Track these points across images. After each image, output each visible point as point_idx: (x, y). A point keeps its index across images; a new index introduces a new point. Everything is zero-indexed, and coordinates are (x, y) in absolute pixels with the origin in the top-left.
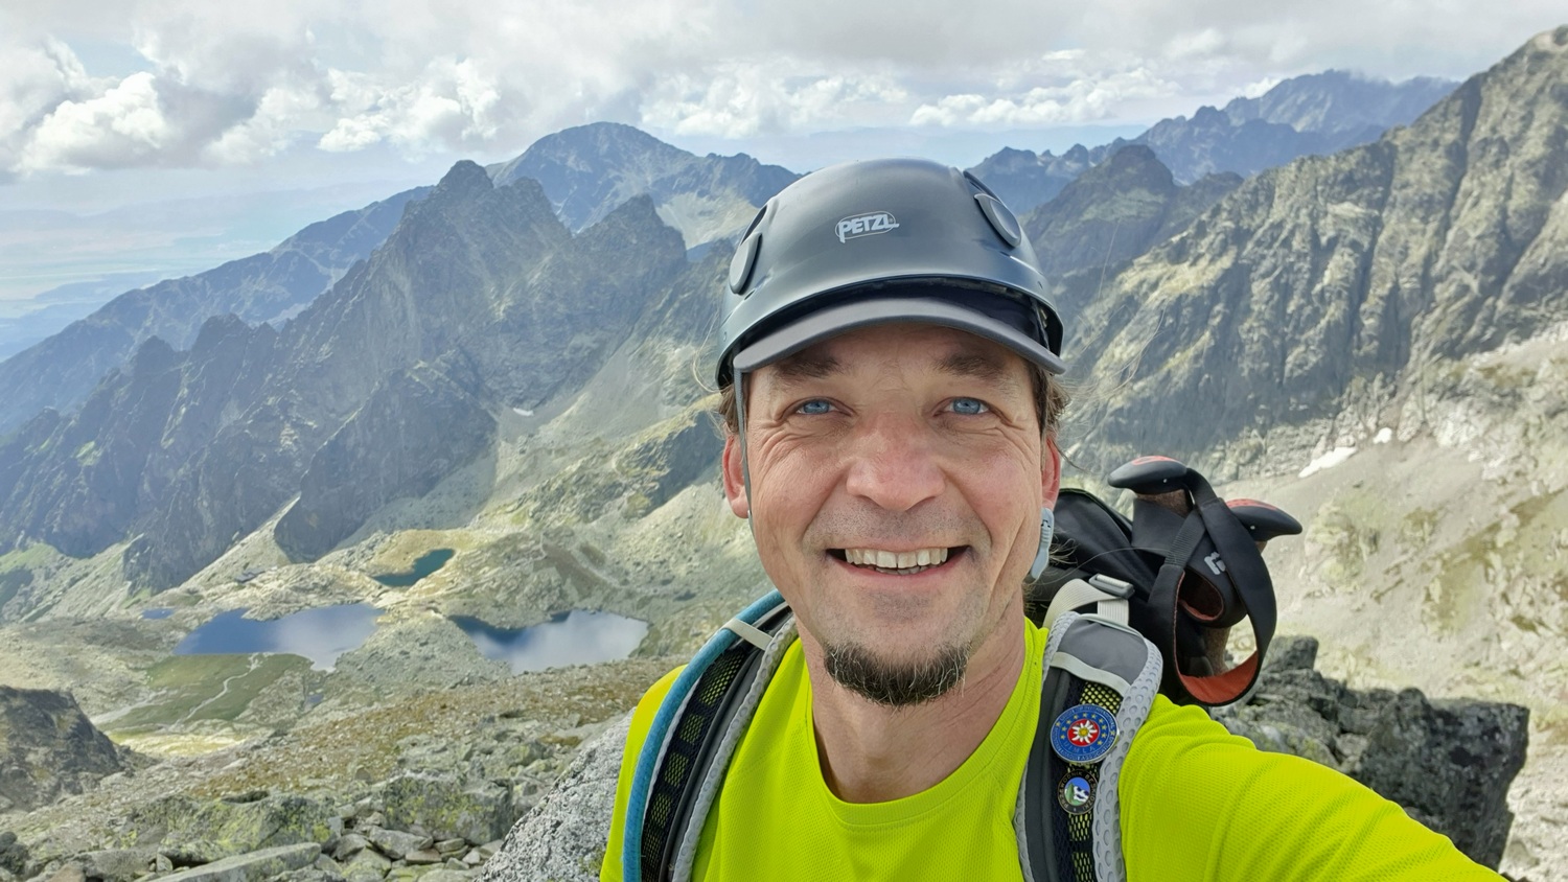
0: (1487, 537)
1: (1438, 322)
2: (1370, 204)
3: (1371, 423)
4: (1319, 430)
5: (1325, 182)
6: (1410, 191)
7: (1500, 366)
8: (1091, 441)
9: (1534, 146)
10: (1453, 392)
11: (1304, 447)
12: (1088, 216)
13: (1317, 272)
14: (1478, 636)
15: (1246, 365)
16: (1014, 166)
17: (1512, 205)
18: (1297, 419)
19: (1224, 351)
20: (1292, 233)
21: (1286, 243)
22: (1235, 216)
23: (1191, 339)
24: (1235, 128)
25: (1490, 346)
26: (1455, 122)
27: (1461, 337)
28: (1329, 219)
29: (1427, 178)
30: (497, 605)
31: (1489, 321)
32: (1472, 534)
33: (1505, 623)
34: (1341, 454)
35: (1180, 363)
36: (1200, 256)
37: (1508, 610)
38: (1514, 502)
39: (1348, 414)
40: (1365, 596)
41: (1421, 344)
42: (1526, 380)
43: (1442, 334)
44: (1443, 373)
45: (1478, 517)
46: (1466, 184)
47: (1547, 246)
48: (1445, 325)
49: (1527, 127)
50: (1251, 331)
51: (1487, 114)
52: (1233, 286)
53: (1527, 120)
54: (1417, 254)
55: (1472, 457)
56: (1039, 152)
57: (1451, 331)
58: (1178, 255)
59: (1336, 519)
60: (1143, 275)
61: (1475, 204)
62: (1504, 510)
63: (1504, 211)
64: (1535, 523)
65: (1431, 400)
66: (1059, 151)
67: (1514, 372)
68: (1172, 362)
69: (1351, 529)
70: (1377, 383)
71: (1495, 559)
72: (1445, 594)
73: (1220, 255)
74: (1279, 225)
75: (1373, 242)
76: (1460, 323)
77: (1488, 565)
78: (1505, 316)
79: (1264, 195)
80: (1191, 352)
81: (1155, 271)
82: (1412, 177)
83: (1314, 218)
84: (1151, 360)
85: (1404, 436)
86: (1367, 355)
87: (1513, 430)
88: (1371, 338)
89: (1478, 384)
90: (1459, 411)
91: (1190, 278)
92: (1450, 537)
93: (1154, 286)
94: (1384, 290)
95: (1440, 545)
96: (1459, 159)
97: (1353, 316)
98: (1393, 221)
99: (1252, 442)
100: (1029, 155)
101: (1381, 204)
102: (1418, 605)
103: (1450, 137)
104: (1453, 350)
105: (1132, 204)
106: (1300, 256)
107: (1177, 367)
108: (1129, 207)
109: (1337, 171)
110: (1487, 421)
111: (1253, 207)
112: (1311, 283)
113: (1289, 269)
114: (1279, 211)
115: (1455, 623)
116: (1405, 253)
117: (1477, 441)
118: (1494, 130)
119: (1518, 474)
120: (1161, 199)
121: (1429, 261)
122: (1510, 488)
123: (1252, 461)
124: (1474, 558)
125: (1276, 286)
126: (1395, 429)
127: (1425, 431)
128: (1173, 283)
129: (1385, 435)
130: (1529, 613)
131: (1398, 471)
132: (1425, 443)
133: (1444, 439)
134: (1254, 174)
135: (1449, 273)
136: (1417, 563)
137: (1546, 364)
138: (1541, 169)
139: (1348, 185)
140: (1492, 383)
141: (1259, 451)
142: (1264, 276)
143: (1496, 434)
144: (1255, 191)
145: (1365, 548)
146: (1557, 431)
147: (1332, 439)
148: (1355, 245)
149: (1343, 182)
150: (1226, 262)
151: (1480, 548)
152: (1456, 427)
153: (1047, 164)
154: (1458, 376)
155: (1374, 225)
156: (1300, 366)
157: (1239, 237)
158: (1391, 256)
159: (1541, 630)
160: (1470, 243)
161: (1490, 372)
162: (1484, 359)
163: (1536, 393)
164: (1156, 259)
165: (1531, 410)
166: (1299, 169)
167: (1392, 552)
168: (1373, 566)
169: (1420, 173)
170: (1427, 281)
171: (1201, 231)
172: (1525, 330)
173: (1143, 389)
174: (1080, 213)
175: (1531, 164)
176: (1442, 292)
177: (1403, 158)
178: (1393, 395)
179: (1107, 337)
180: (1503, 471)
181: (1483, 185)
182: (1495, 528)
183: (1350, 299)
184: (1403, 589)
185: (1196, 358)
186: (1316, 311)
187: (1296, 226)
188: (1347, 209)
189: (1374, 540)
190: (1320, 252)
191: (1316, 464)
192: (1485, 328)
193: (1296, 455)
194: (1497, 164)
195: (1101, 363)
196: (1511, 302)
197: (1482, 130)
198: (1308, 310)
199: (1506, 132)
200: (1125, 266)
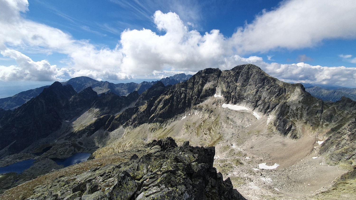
0: (201, 125)
1: (193, 101)
2: (185, 88)
3: (188, 113)
4: (183, 114)
5: (181, 86)
6: (189, 87)
7: (200, 106)
8: (157, 118)
9: (200, 82)
10: (196, 109)
11: (181, 116)
12: (155, 90)
13: (181, 96)
14: (201, 136)
15: (174, 107)
16: (145, 83)
17: (199, 88)
18: (180, 113)
19: (172, 105)
20: (178, 92)
21: (177, 93)
22: (171, 90)
23: (168, 104)
24: (171, 80)
25: (199, 104)
26: (193, 80)
27: (196, 103)
28: (182, 90)
29: (191, 85)
30: (61, 155)
31: (198, 101)
32: (199, 125)
33: (204, 134)
34: (185, 117)
35: (167, 107)
36: (168, 94)
37: (204, 133)
38: (203, 120)
39: (186, 112)
40: (189, 133)
41: (192, 104)
42: (202, 107)
43: (194, 103)
44: (195, 107)
45: (200, 123)
46: (195, 86)
47: (203, 92)
48: (194, 102)
49: (199, 80)
50: (175, 103)
51: (196, 79)
52: (172, 98)
53: (200, 79)
54: (191, 94)
55: (198, 116)
56: (148, 82)
57: (195, 102)
58: (166, 94)
59: (186, 125)
60: (162, 97)
61: (196, 88)
62: (202, 122)
63: (198, 89)
64: (205, 123)
65: (194, 110)
66: (151, 82)
67: (201, 106)
68: (166, 107)
69: (187, 125)
70: (188, 108)
71: (202, 127)
72: (197, 132)
73: (170, 94)
74: (176, 91)
75: (186, 93)
76: (196, 101)
77: (201, 128)
78: (200, 100)
79: (174, 87)
80: (168, 106)
81: (163, 96)
82: (189, 85)
83: (180, 90)
84: (163, 107)
85: (191, 114)
86: (187, 105)
87: (202, 113)
88: (187, 103)
89: (198, 108)
90: (196, 111)
91: (167, 97)
92: (197, 125)
93: (163, 98)
94: (188, 98)
95: (196, 126)
96: (194, 84)
97: (185, 101)
98: (188, 91)
99: (176, 116)
100: (147, 82)
101: (187, 88)
102: (195, 134)
103: (192, 81)
104: (195, 104)
105: (160, 88)
106: (179, 94)
107: (167, 108)
108: (160, 89)
109: (182, 85)
110: (199, 112)
111: (173, 89)
112: (180, 97)
113: (178, 96)
114: (176, 89)
115: (199, 135)
116: (189, 94)
117: (199, 114)
118: (197, 81)
119: (203, 117)
120: (163, 88)
121: (192, 94)
122: (202, 119)
123: (176, 119)
124: (200, 127)
125: (177, 98)
126: (190, 113)
127: (193, 113)
128: (165, 98)
129: (189, 114)
130: (206, 133)
131: (191, 118)
132: (194, 115)
133: (195, 114)
134: (173, 85)
135: (194, 96)
136: (194, 128)
137: (204, 105)
138: (201, 84)
139: (183, 86)
140: (199, 108)
141: (177, 117)
142: (175, 97)
143: (200, 113)
144: (173, 87)
145: (189, 128)
146: (206, 112)
147: (184, 115)
148: (184, 93)
149: (182, 86)
150: (171, 95)
151: (200, 126)
152: (196, 113)
153: (149, 83)
154: (196, 107)
155: (186, 91)
156: (180, 107)
157: (172, 92)
158: (188, 94)
159: (207, 135)
160: (196, 92)
161: (199, 106)
162: (198, 105)
163: (203, 108)
164: (163, 95)
165: (203, 110)
166: (178, 84)
167: (192, 128)
168: (190, 130)
169: (190, 85)
170: (192, 97)
171: (168, 92)
172: (202, 102)
173: (163, 111)
174: (154, 89)
175: (200, 84)
176: (194, 98)
177: (188, 83)
178: (190, 110)
179: (158, 104)
180: (201, 117)
181: (196, 86)
182: (201, 124)
183: (184, 99)
184: (193, 132)
185: (169, 107)
186: (181, 100)
187: (178, 91)
188: (183, 89)
189: (190, 127)
190: (181, 94)
191: (183, 118)
192: (198, 102)
193: (181, 117)
194: (197, 84)
195: (158, 108)
196: (200, 99)
197: (196, 81)
198: (180, 100)
199: (198, 81)
200: (160, 96)
